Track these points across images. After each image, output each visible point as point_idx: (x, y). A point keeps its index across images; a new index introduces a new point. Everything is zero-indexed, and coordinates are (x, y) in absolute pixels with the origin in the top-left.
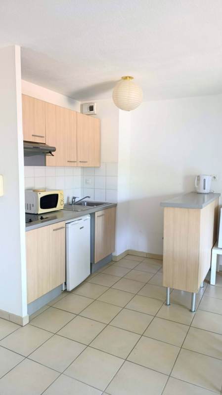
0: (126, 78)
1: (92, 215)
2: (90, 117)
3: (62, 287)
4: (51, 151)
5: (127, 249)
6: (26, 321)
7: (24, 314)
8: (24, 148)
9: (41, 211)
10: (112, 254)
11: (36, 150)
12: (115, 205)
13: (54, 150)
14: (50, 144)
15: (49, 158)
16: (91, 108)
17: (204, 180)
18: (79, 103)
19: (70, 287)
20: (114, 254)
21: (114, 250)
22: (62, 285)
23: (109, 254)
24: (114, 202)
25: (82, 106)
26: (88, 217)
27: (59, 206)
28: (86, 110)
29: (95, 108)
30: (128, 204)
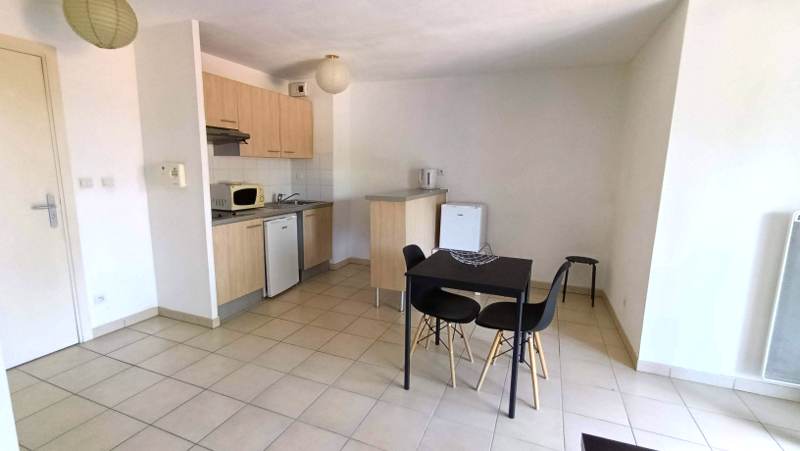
0: (330, 56)
1: (299, 214)
2: (297, 100)
3: (262, 294)
4: (244, 138)
5: (349, 256)
6: (216, 324)
7: (214, 315)
8: (208, 134)
9: (235, 207)
10: (328, 261)
11: (225, 138)
12: (331, 204)
13: (249, 138)
14: (244, 130)
15: (242, 146)
16: (301, 89)
17: (429, 174)
18: (287, 83)
19: (272, 293)
20: (331, 262)
21: (331, 257)
22: (261, 290)
23: (324, 260)
24: (328, 200)
25: (290, 86)
26: (294, 217)
27: (258, 203)
28: (296, 91)
29: (305, 88)
30: (348, 203)
